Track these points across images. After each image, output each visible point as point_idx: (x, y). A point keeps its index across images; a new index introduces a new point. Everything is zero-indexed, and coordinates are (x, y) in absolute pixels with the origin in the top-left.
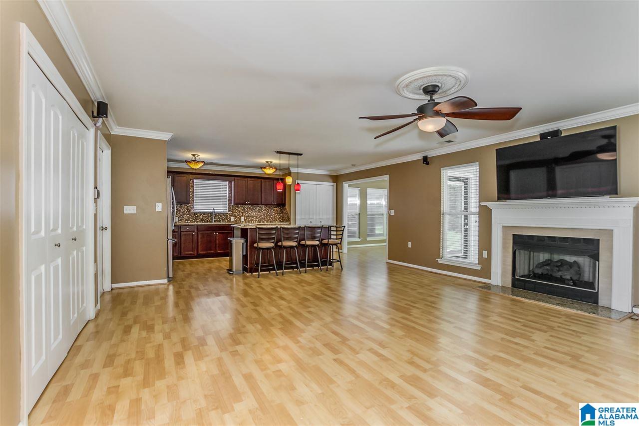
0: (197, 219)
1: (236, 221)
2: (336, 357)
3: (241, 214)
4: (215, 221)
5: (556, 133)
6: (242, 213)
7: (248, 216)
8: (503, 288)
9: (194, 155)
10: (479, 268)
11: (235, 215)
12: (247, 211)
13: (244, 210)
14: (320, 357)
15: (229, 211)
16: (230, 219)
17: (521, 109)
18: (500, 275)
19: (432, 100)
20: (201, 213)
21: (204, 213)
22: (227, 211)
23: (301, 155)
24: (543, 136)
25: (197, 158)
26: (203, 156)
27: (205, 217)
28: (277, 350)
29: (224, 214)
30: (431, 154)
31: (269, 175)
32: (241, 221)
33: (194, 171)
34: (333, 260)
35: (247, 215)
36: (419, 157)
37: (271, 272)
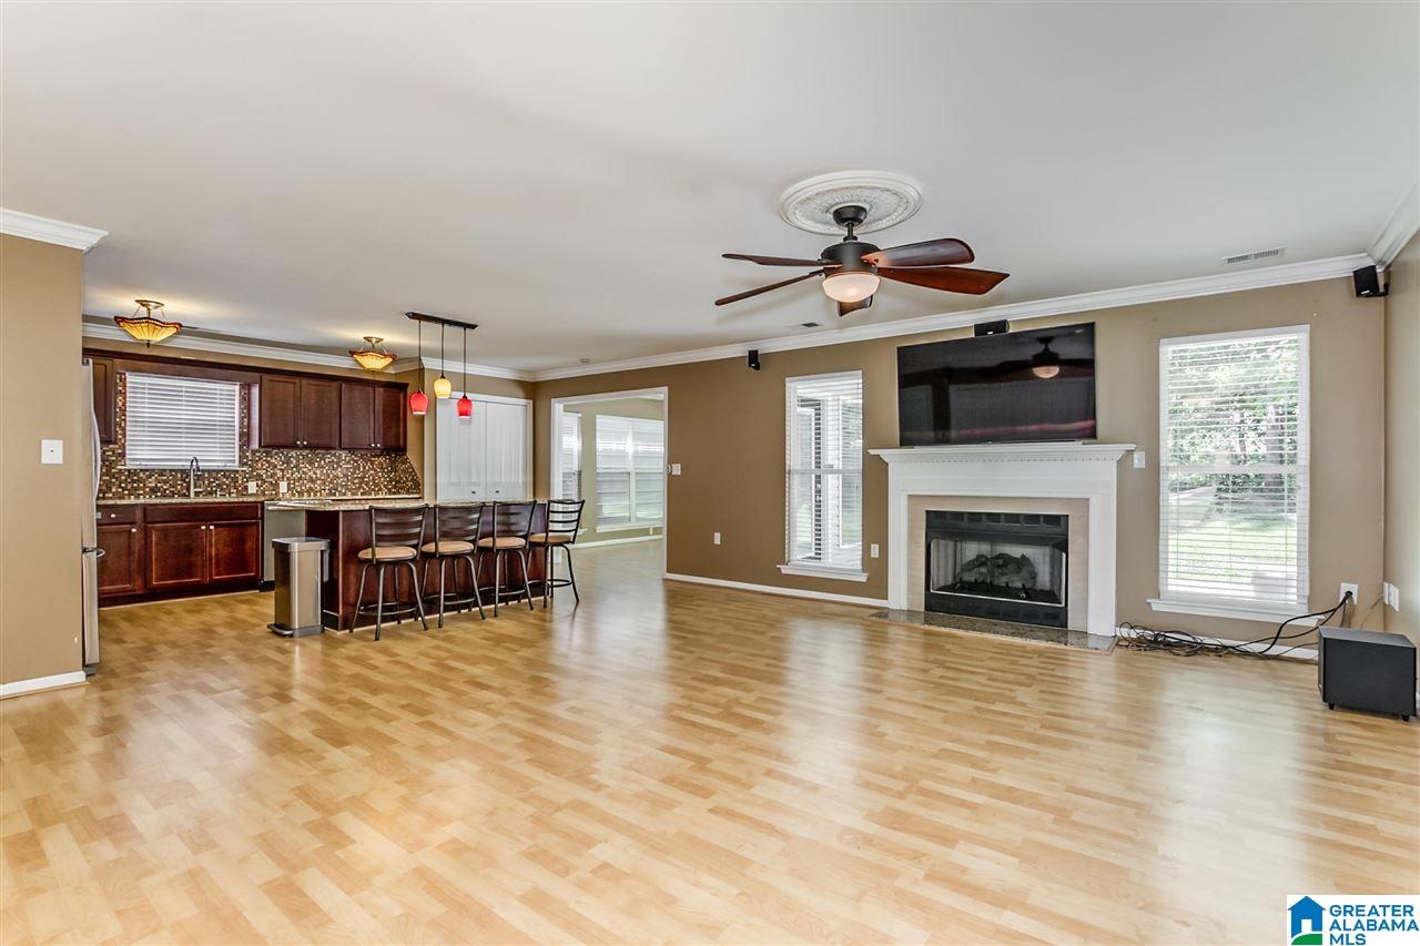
0: (136, 489)
1: (263, 492)
2: (710, 803)
3: (280, 474)
4: (197, 494)
5: (1000, 326)
6: (282, 470)
7: (300, 478)
8: (911, 613)
9: (143, 303)
10: (863, 578)
11: (259, 477)
12: (296, 466)
13: (288, 462)
14: (676, 811)
15: (242, 464)
16: (246, 488)
17: (1007, 275)
18: (904, 590)
19: (851, 236)
20: (151, 472)
21: (162, 472)
22: (236, 466)
23: (473, 327)
24: (981, 329)
25: (155, 313)
26: (174, 307)
27: (165, 482)
28: (559, 816)
29: (226, 473)
30: (765, 347)
31: (373, 372)
32: (277, 494)
33: (146, 352)
34: (552, 580)
35: (297, 475)
36: (740, 351)
37: (403, 622)
